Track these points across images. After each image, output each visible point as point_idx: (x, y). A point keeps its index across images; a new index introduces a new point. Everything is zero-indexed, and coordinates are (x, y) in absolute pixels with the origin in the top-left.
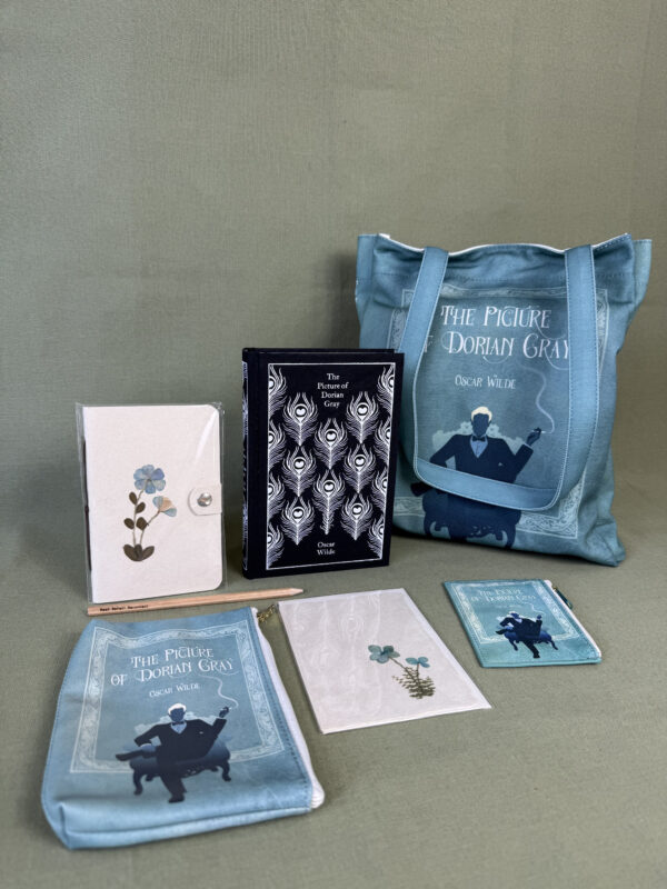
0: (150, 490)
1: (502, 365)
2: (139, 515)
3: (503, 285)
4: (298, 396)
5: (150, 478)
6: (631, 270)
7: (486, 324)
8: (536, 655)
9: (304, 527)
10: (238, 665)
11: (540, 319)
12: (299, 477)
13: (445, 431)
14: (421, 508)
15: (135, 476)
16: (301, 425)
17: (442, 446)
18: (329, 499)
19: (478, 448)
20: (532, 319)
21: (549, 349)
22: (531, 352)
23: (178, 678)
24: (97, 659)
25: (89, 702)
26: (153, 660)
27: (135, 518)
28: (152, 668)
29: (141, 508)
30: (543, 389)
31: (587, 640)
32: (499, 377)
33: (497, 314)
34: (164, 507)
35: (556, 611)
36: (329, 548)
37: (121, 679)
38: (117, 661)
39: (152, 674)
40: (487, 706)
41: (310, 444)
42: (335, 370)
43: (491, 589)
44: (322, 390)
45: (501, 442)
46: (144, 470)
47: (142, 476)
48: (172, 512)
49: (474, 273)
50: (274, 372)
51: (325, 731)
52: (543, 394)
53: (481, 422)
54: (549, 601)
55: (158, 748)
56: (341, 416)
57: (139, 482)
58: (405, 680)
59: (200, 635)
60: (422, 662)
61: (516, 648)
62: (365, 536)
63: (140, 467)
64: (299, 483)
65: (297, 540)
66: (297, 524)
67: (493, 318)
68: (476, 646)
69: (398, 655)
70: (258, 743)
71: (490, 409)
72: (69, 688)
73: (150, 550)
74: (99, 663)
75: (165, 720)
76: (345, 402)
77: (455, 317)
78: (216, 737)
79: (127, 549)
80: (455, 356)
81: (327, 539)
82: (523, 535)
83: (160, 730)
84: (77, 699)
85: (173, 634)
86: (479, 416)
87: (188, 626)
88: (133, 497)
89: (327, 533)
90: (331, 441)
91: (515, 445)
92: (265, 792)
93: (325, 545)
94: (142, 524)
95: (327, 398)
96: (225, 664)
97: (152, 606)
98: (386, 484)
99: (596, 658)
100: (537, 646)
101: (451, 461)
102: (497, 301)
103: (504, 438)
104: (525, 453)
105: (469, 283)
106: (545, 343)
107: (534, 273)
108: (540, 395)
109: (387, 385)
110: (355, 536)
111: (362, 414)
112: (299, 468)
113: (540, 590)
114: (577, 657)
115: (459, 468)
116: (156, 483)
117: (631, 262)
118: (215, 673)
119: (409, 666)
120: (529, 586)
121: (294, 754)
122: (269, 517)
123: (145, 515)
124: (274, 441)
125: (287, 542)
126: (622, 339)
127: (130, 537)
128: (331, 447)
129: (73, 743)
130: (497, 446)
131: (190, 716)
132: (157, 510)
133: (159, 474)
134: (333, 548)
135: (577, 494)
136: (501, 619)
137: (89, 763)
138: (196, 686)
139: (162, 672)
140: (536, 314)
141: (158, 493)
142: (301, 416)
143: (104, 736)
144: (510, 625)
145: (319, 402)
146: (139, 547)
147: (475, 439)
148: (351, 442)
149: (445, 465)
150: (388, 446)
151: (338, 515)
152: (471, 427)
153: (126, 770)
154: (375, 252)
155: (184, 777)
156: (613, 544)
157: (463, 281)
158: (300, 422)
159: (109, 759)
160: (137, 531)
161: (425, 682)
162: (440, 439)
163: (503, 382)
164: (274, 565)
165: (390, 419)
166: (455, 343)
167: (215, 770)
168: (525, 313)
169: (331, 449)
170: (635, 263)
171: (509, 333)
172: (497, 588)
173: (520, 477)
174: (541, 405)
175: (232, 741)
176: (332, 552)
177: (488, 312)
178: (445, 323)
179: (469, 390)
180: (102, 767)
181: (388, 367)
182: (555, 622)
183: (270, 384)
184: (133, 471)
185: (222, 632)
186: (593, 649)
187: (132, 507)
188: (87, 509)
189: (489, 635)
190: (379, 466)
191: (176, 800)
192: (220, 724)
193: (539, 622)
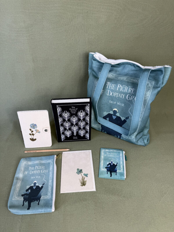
0: (34, 128)
1: (121, 100)
2: (32, 133)
3: (126, 75)
4: (65, 111)
5: (34, 126)
6: (162, 78)
7: (117, 90)
8: (111, 176)
9: (70, 134)
10: (49, 172)
11: (131, 91)
13: (107, 112)
14: (100, 127)
15: (30, 126)
16: (66, 117)
17: (106, 115)
18: (75, 130)
19: (114, 117)
20: (130, 91)
21: (133, 99)
22: (129, 98)
23: (37, 174)
24: (22, 168)
25: (20, 179)
26: (33, 168)
28: (33, 170)
29: (32, 132)
30: (131, 108)
31: (124, 173)
32: (120, 103)
33: (121, 87)
34: (37, 131)
35: (121, 162)
37: (26, 173)
38: (27, 168)
39: (32, 172)
40: (95, 190)
41: (69, 120)
42: (74, 106)
43: (110, 152)
44: (71, 110)
45: (119, 117)
46: (32, 124)
48: (39, 132)
49: (119, 69)
50: (58, 107)
51: (61, 192)
52: (131, 109)
53: (115, 112)
54: (121, 158)
55: (29, 193)
56: (76, 115)
57: (31, 127)
58: (81, 180)
59: (43, 162)
60: (86, 175)
61: (107, 174)
62: (84, 136)
64: (67, 127)
65: (68, 136)
66: (68, 134)
67: (120, 88)
68: (100, 171)
69: (82, 172)
70: (47, 195)
71: (117, 110)
72: (16, 176)
73: (35, 139)
74: (22, 169)
75: (33, 185)
76: (77, 112)
77: (110, 86)
78: (40, 191)
79: (31, 139)
80: (109, 96)
82: (123, 137)
83: (31, 188)
84: (17, 179)
85: (37, 162)
86: (114, 111)
87: (41, 159)
88: (30, 130)
89: (75, 135)
91: (123, 119)
92: (44, 209)
93: (75, 137)
95: (72, 112)
96: (47, 171)
98: (89, 127)
99: (124, 179)
100: (112, 173)
101: (108, 119)
102: (122, 82)
103: (120, 117)
104: (125, 121)
105: (118, 73)
106: (132, 97)
107: (135, 72)
108: (130, 109)
109: (88, 108)
110: (82, 136)
111: (81, 114)
112: (67, 125)
113: (121, 155)
114: (120, 178)
115: (109, 121)
116: (35, 127)
117: (163, 75)
118: (44, 174)
119: (84, 176)
120: (119, 152)
121: (52, 200)
122: (61, 133)
123: (34, 133)
124: (60, 120)
126: (153, 99)
129: (14, 191)
130: (118, 118)
131: (37, 185)
132: (36, 132)
133: (35, 125)
135: (136, 133)
136: (108, 163)
137: (16, 197)
138: (40, 177)
139: (34, 172)
140: (131, 89)
141: (36, 129)
143: (20, 189)
144: (109, 166)
145: (70, 112)
146: (33, 139)
147: (113, 115)
148: (79, 120)
149: (106, 120)
150: (89, 120)
151: (77, 133)
152: (113, 112)
153: (22, 199)
154: (93, 60)
155: (32, 202)
156: (146, 141)
157: (116, 71)
159: (20, 196)
160: (32, 136)
161: (85, 182)
162: (105, 114)
163: (121, 104)
164: (64, 140)
165: (89, 115)
166: (109, 93)
167: (37, 201)
168: (128, 88)
169: (74, 121)
170: (164, 76)
171: (123, 93)
173: (123, 126)
174: (130, 111)
175: (43, 193)
176: (77, 138)
177: (118, 86)
178: (107, 88)
179: (113, 104)
180: (18, 199)
181: (87, 105)
182: (120, 166)
183: (58, 109)
184: (30, 125)
185: (48, 162)
186: (124, 177)
187: (31, 131)
188: (21, 132)
189: (103, 168)
190: (87, 124)
191: (28, 209)
192: (42, 187)
193: (117, 165)
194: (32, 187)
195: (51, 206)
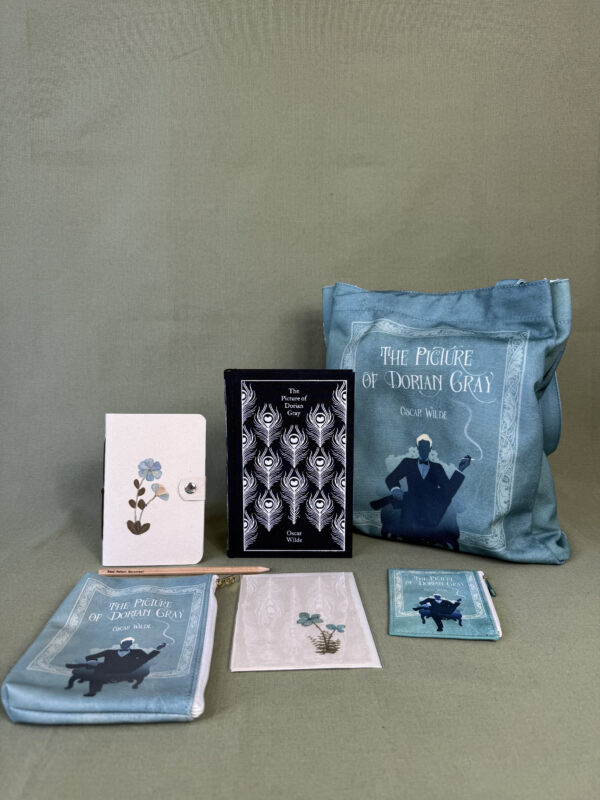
0: (149, 478)
2: (140, 498)
4: (265, 406)
5: (151, 469)
8: (440, 628)
9: (275, 516)
10: (187, 616)
12: (269, 473)
13: (396, 455)
15: (139, 466)
16: (268, 430)
17: (395, 467)
18: (294, 493)
19: (424, 471)
23: (138, 620)
24: (84, 600)
25: (67, 629)
26: (125, 606)
27: (137, 499)
28: (122, 611)
29: (142, 492)
31: (492, 620)
34: (160, 492)
35: (476, 596)
36: (297, 537)
37: (97, 617)
38: (98, 604)
39: (120, 615)
40: (378, 665)
41: (277, 446)
42: (295, 385)
43: (427, 576)
44: (285, 401)
46: (146, 463)
47: (145, 467)
48: (165, 497)
50: (246, 387)
51: (234, 669)
53: (424, 448)
54: (473, 587)
55: (100, 665)
56: (302, 424)
57: (142, 472)
58: (318, 640)
59: (167, 592)
60: (340, 629)
61: (424, 622)
62: (328, 528)
63: (143, 459)
64: (268, 478)
65: (269, 527)
66: (269, 513)
68: (391, 618)
69: (322, 621)
71: (430, 437)
72: (57, 619)
73: (147, 527)
74: (84, 603)
75: (117, 647)
76: (305, 412)
78: (146, 662)
79: (130, 524)
81: (295, 528)
84: (59, 626)
85: (146, 588)
86: (422, 443)
87: (161, 585)
88: (136, 483)
89: (294, 523)
90: (294, 444)
92: (155, 699)
93: (293, 534)
94: (142, 505)
95: (290, 409)
96: (178, 613)
97: (147, 571)
98: (344, 483)
99: (494, 635)
100: (444, 622)
101: (403, 481)
109: (341, 398)
110: (320, 529)
111: (320, 422)
112: (268, 466)
113: (471, 578)
114: (477, 633)
116: (155, 473)
118: (167, 619)
119: (326, 630)
120: (464, 575)
121: (194, 677)
122: (245, 505)
123: (145, 498)
124: (247, 442)
125: (261, 528)
127: (133, 514)
128: (294, 449)
129: (39, 651)
131: (135, 647)
132: (154, 494)
133: (157, 466)
134: (300, 537)
136: (423, 599)
137: (43, 665)
138: (148, 626)
139: (127, 615)
141: (155, 481)
142: (268, 422)
143: (65, 651)
144: (429, 604)
145: (283, 411)
146: (139, 523)
147: (421, 463)
148: (312, 445)
150: (345, 450)
151: (303, 508)
152: (417, 451)
153: (69, 673)
155: (106, 683)
158: (268, 428)
159: (60, 666)
160: (138, 509)
161: (334, 643)
162: (393, 462)
164: (250, 547)
165: (344, 428)
167: (131, 681)
169: (294, 451)
172: (433, 575)
175: (156, 666)
176: (299, 540)
179: (413, 419)
180: (50, 669)
181: (341, 384)
182: (471, 604)
183: (243, 396)
184: (138, 463)
185: (184, 591)
186: (494, 628)
187: (136, 491)
188: (103, 491)
189: (406, 610)
190: (337, 467)
191: (91, 694)
192: (154, 654)
193: (457, 604)
194: (115, 652)
195: (191, 693)
